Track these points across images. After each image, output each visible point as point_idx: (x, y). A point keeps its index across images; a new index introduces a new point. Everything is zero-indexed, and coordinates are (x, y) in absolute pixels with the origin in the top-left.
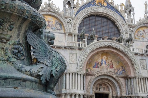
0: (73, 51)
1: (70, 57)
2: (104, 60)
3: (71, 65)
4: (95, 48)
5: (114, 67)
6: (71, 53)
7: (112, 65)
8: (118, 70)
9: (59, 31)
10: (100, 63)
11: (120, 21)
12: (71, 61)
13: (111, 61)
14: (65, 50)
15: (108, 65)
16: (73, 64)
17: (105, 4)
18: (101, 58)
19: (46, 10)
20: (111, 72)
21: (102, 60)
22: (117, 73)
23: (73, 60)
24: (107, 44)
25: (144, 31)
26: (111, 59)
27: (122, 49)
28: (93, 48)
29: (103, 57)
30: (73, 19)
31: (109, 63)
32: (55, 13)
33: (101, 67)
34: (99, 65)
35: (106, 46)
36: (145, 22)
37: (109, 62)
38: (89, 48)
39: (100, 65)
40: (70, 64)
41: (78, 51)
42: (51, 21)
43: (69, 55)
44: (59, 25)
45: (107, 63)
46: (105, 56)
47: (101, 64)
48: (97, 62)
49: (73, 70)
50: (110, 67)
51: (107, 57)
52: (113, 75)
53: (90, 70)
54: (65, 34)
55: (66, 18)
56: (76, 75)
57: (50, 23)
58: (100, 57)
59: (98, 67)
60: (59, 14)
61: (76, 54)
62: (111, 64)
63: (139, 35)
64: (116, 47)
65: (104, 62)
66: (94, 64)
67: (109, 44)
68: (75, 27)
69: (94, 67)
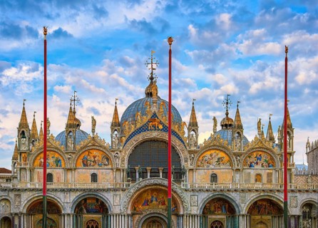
1: (113, 198)
3: (115, 207)
4: (140, 187)
6: (115, 195)
9: (106, 167)
11: (179, 146)
12: (114, 203)
14: (108, 192)
16: (117, 205)
17: (161, 127)
19: (90, 144)
20: (161, 210)
21: (153, 197)
23: (117, 201)
25: (211, 155)
28: (137, 188)
30: (120, 152)
31: (161, 199)
32: (101, 147)
33: (151, 205)
35: (152, 184)
36: (212, 144)
38: (133, 188)
39: (150, 203)
41: (121, 192)
42: (97, 156)
47: (152, 201)
48: (147, 200)
49: (117, 212)
50: (161, 204)
53: (139, 208)
54: (112, 169)
55: (112, 151)
57: (96, 159)
58: (150, 194)
59: (148, 205)
60: (105, 148)
61: (120, 195)
62: (163, 201)
63: (203, 162)
65: (154, 199)
68: (124, 161)
69: (143, 205)
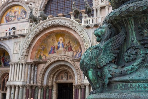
0: (17, 40)
1: (14, 46)
2: (61, 42)
3: (14, 56)
5: (72, 49)
6: (15, 42)
7: (71, 46)
8: (77, 52)
9: (23, 20)
10: (56, 48)
12: (14, 51)
13: (68, 42)
14: (10, 40)
15: (66, 48)
16: (16, 54)
18: (58, 41)
20: (66, 56)
22: (76, 56)
23: (17, 49)
24: (50, 23)
26: (69, 40)
27: (69, 25)
28: (36, 32)
29: (60, 39)
31: (68, 45)
33: (58, 52)
34: (55, 50)
35: (51, 26)
37: (66, 44)
39: (57, 50)
40: (14, 54)
41: (21, 39)
42: (17, 11)
43: (13, 45)
44: (24, 14)
45: (65, 45)
46: (61, 38)
47: (58, 48)
48: (53, 47)
49: (16, 60)
50: (68, 50)
51: (63, 38)
52: (68, 59)
53: (45, 57)
56: (18, 66)
58: (56, 40)
59: (54, 52)
61: (20, 42)
62: (69, 46)
64: (62, 24)
65: (61, 45)
66: (49, 49)
67: (53, 23)
69: (50, 53)
